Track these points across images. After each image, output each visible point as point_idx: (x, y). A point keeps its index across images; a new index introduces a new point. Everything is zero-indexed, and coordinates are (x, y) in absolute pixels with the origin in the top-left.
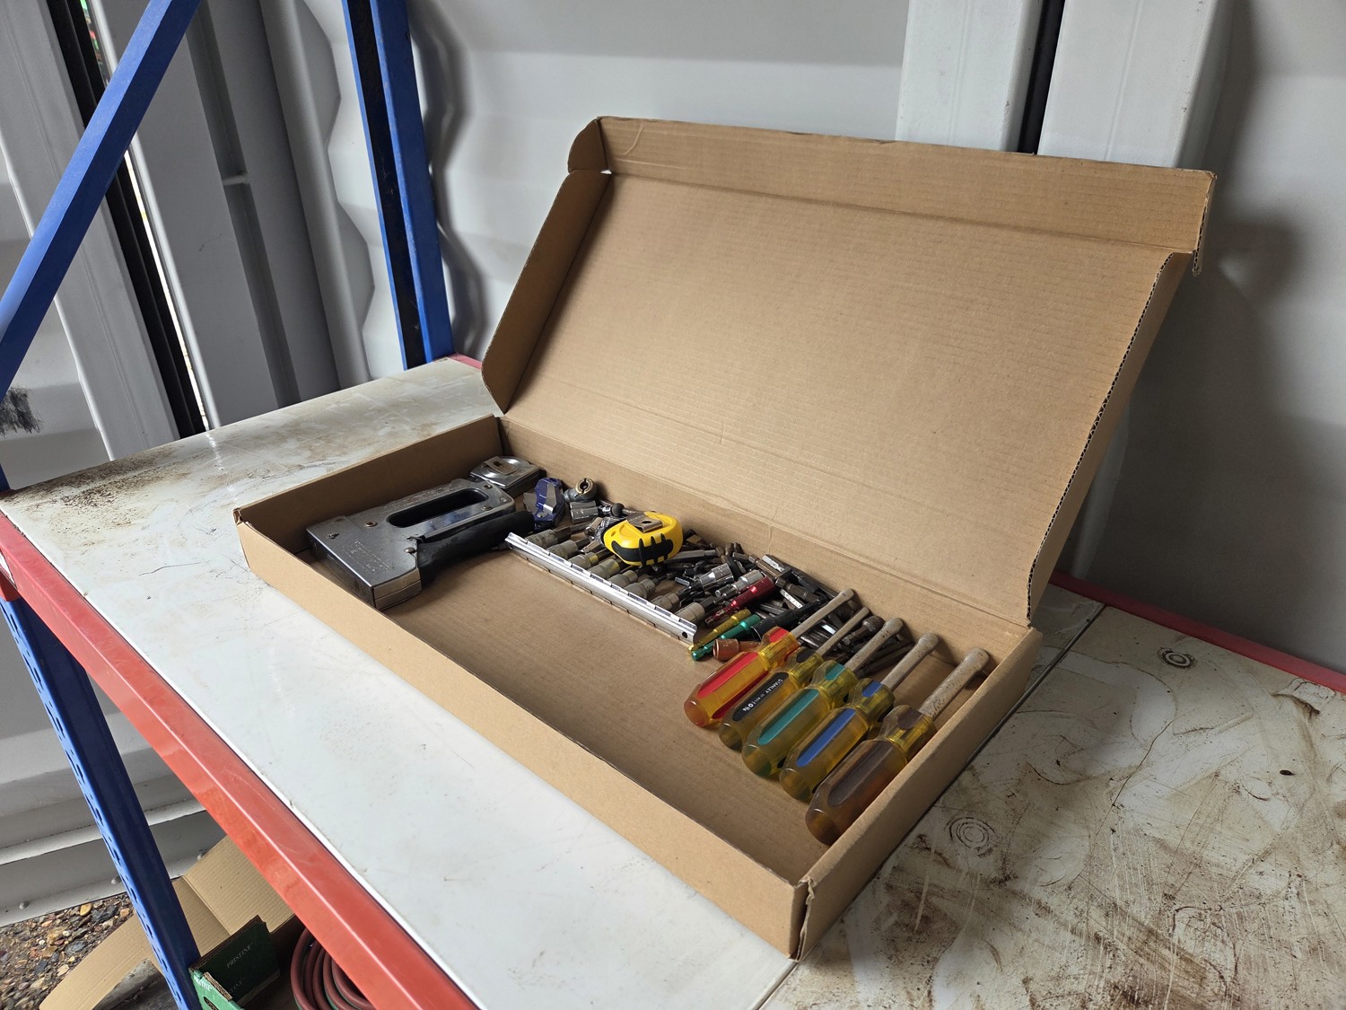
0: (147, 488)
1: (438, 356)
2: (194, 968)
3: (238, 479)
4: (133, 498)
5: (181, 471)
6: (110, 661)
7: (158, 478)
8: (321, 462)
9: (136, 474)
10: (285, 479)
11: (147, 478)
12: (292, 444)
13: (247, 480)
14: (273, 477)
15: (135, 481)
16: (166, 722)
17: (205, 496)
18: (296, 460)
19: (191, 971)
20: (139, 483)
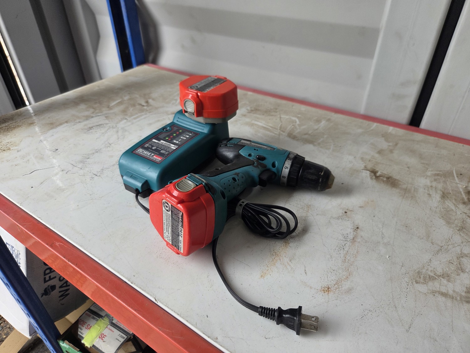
0: (15, 131)
1: (140, 63)
2: (59, 339)
3: (61, 124)
4: (8, 137)
5: (30, 122)
6: (20, 224)
7: (18, 126)
8: (101, 114)
9: (6, 124)
10: (86, 122)
11: (12, 127)
12: (82, 106)
13: (66, 124)
14: (80, 122)
15: (7, 128)
16: (64, 257)
17: (46, 133)
18: (87, 113)
19: (58, 341)
20: (9, 129)
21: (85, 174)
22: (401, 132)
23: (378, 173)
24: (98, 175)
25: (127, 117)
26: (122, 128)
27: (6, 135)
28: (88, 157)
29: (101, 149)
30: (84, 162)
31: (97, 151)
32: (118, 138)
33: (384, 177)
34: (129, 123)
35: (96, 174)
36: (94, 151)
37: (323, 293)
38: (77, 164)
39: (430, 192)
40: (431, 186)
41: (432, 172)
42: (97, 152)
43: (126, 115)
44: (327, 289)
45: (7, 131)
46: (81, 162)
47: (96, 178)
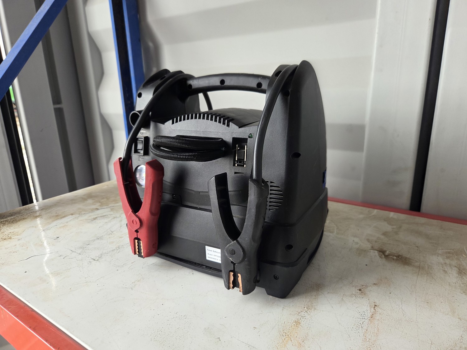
0: (19, 223)
3: (66, 216)
4: (12, 228)
7: (24, 219)
8: (107, 207)
9: (12, 217)
10: (91, 214)
11: (18, 219)
12: (90, 201)
13: (71, 216)
14: (84, 214)
15: (12, 220)
17: (50, 224)
18: (93, 207)
20: (14, 221)
21: (83, 259)
22: (402, 216)
23: (386, 252)
24: (97, 259)
27: (10, 226)
28: (88, 243)
29: (102, 236)
30: (83, 248)
32: (121, 226)
33: (394, 256)
35: (95, 258)
36: (95, 238)
38: (76, 249)
39: (445, 269)
40: (445, 263)
41: (443, 251)
42: (98, 239)
45: (12, 222)
46: (81, 248)
47: (93, 262)
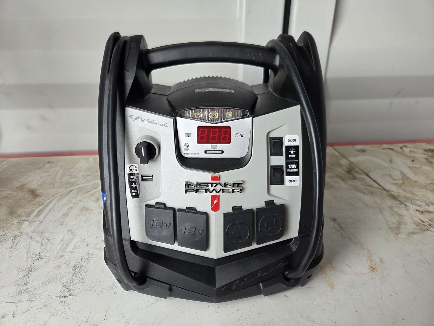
21: (45, 304)
24: (68, 294)
25: (23, 218)
26: (34, 231)
28: (23, 283)
29: (31, 266)
30: (25, 291)
31: (28, 270)
32: (42, 244)
34: (37, 223)
35: (63, 295)
36: (25, 273)
37: (374, 273)
42: (30, 271)
43: (20, 216)
44: (372, 268)
46: (21, 292)
47: (68, 300)
